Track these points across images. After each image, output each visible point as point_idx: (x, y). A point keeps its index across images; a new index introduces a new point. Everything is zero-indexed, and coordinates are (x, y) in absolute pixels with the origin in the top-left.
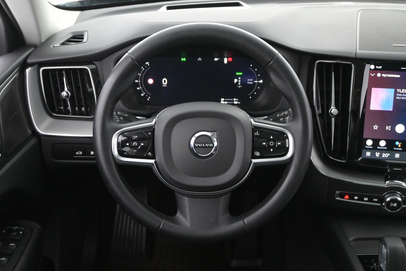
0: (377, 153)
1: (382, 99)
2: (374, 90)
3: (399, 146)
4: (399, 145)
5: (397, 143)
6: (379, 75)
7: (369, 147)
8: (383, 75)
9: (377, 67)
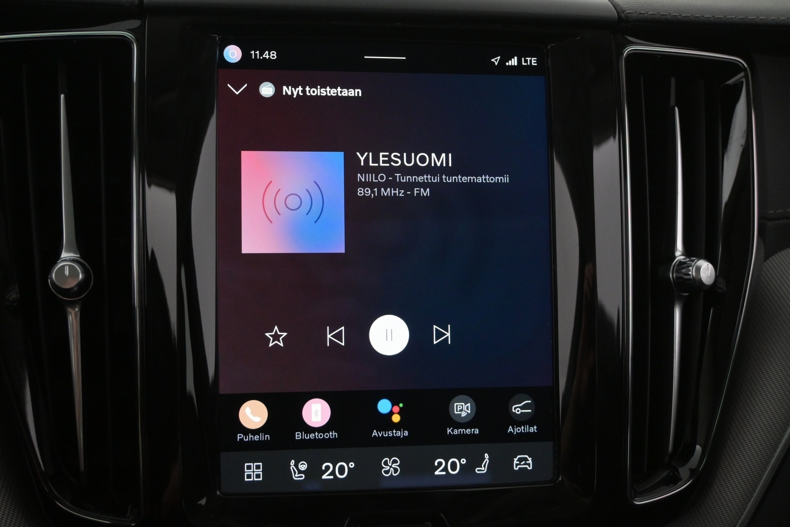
0: (296, 465)
1: (293, 202)
3: (396, 418)
4: (391, 413)
5: (384, 406)
6: (267, 90)
7: (256, 438)
8: (286, 90)
9: (255, 54)
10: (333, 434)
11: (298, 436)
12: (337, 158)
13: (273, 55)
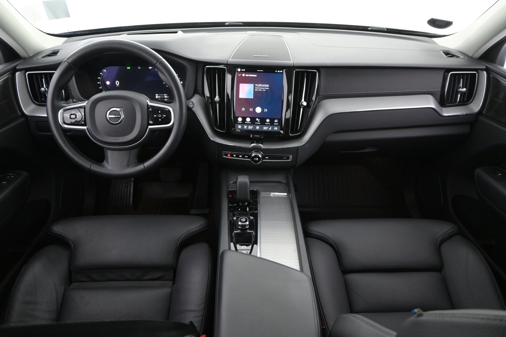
0: (245, 126)
1: (246, 91)
2: (241, 84)
4: (258, 121)
5: (257, 119)
6: (243, 75)
7: (240, 122)
8: (246, 75)
9: (242, 70)
10: (250, 123)
11: (246, 122)
12: (253, 85)
13: (244, 70)
